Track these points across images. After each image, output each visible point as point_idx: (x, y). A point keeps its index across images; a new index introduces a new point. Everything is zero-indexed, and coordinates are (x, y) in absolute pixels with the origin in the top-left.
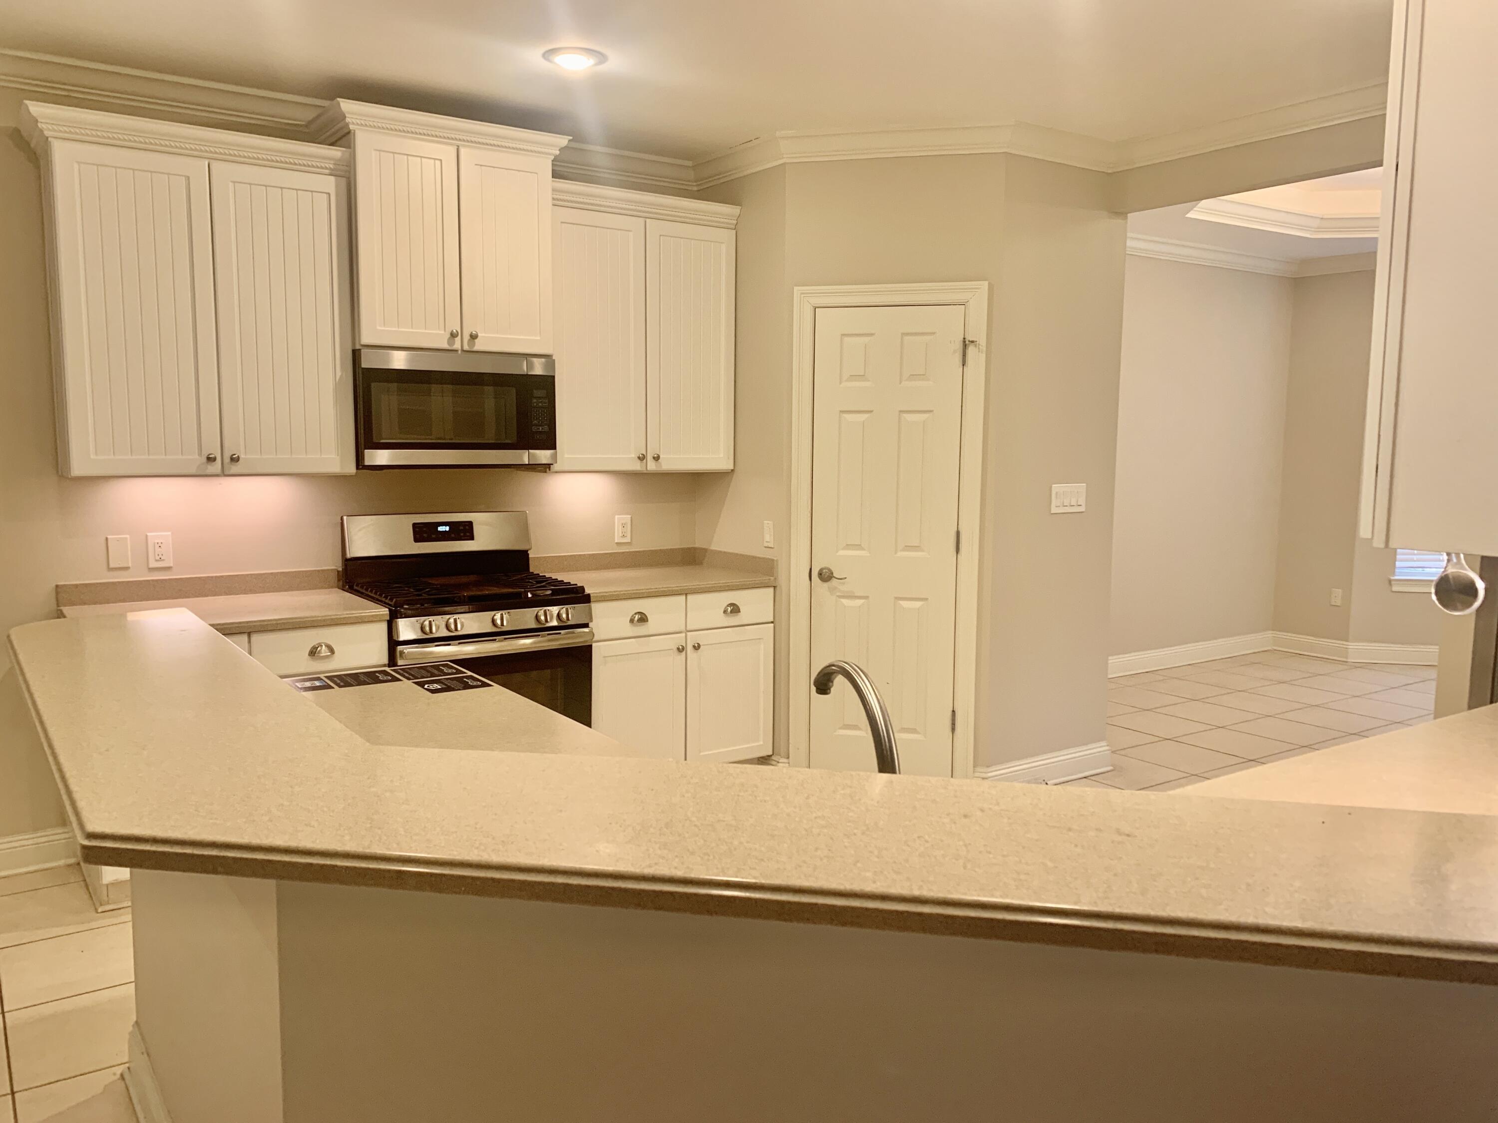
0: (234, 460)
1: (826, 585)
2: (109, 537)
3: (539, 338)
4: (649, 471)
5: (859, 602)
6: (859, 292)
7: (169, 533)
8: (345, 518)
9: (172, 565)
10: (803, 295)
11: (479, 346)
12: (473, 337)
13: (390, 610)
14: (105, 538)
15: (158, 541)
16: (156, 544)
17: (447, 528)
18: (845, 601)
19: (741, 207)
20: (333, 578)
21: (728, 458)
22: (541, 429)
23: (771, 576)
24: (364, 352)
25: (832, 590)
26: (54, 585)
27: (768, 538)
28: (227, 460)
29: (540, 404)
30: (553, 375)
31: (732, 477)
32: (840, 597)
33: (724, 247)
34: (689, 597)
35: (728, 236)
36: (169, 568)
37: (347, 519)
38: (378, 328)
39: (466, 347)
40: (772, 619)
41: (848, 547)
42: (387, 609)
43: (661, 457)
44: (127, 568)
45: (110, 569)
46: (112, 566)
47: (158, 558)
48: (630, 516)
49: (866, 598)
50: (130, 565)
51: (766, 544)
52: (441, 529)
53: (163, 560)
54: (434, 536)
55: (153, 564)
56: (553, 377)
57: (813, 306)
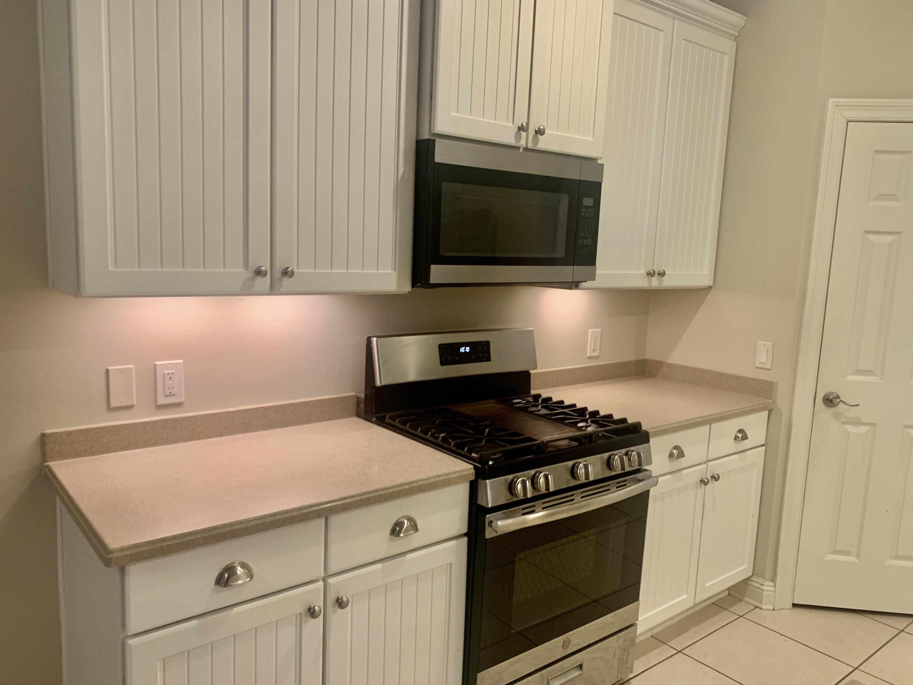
0: (286, 273)
1: (831, 410)
2: (110, 368)
3: (591, 139)
4: (653, 287)
5: (863, 429)
6: (872, 106)
7: (182, 361)
8: (374, 339)
9: (183, 399)
10: (837, 108)
11: (544, 144)
12: (540, 132)
13: (475, 468)
14: (104, 371)
15: (167, 372)
16: (166, 375)
17: (468, 349)
18: (849, 428)
19: (747, 18)
20: (352, 407)
21: (711, 275)
22: (585, 242)
23: (769, 398)
24: (439, 143)
25: (837, 416)
26: (39, 434)
27: (763, 359)
28: (277, 275)
29: (587, 215)
30: (598, 181)
31: (709, 293)
32: (843, 423)
33: (726, 57)
34: (713, 426)
35: (730, 46)
36: (178, 405)
37: (377, 341)
38: (453, 114)
39: (530, 145)
40: (763, 442)
41: (859, 372)
42: (472, 466)
43: (666, 273)
44: (130, 407)
45: (110, 409)
46: (114, 403)
47: (168, 392)
48: (600, 330)
49: (873, 424)
50: (135, 403)
51: (758, 365)
52: (462, 350)
53: (174, 395)
54: (457, 358)
55: (161, 401)
56: (600, 184)
57: (847, 120)
